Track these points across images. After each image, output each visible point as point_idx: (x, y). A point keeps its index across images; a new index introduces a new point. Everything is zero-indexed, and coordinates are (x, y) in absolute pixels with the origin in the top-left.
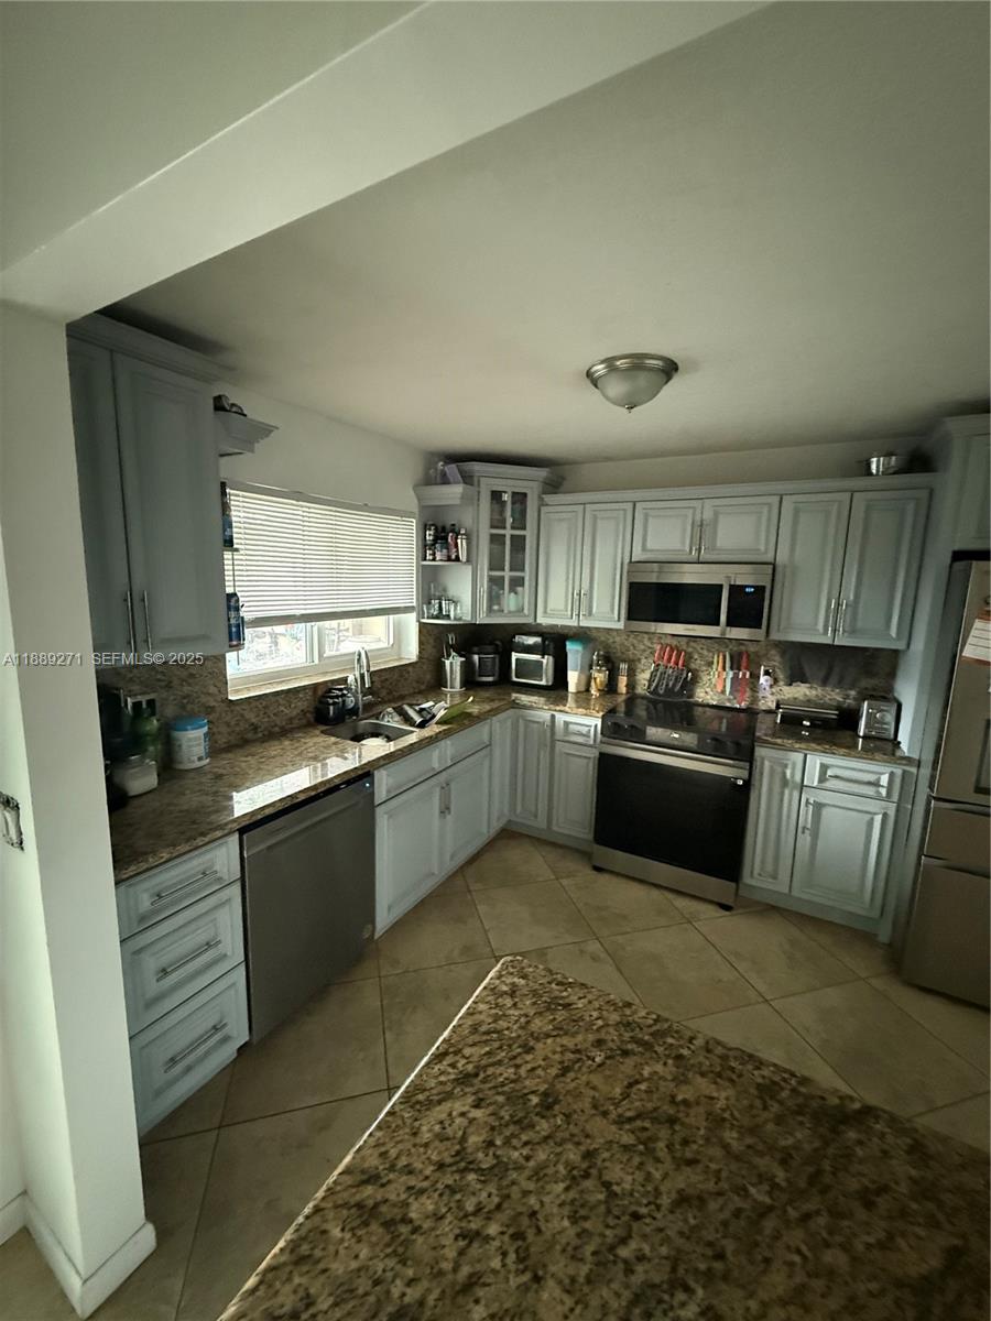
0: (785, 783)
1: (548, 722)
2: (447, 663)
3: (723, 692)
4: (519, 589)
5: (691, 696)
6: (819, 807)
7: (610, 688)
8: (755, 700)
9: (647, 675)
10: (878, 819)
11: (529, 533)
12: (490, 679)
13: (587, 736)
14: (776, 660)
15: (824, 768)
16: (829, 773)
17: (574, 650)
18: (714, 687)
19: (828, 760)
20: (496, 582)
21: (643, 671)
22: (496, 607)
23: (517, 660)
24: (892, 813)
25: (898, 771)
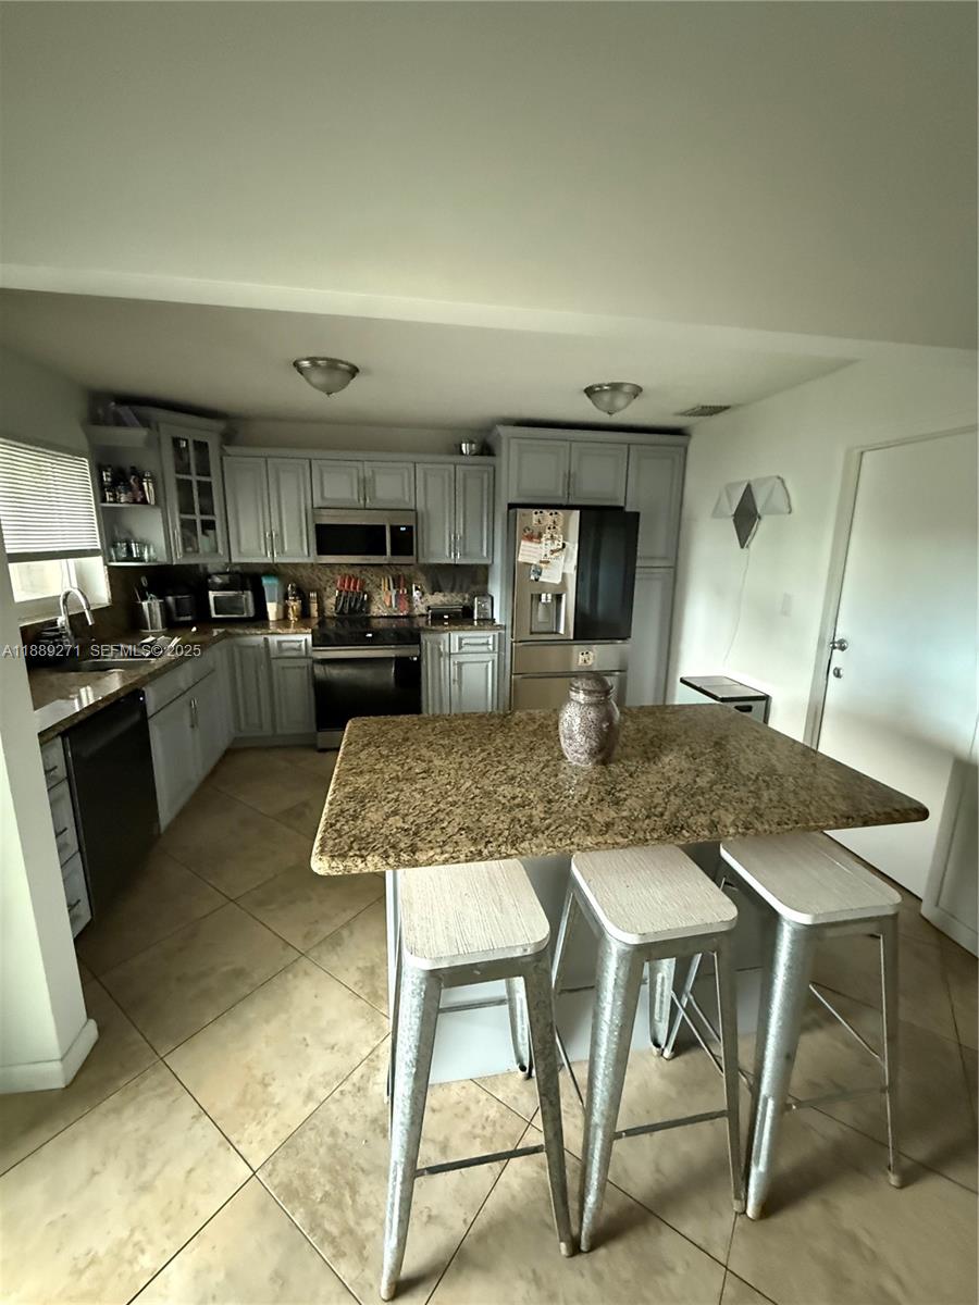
0: (440, 655)
1: (262, 645)
2: (145, 604)
3: (391, 606)
4: (210, 532)
5: (368, 612)
6: (460, 665)
7: (304, 614)
8: (412, 609)
9: (333, 600)
10: (490, 664)
11: (215, 480)
12: (189, 618)
13: (299, 649)
14: (422, 579)
15: (460, 639)
16: (464, 642)
17: (269, 584)
18: (384, 603)
19: (462, 634)
20: (188, 526)
21: (329, 597)
22: (190, 549)
23: (215, 598)
24: (496, 659)
25: (496, 634)
